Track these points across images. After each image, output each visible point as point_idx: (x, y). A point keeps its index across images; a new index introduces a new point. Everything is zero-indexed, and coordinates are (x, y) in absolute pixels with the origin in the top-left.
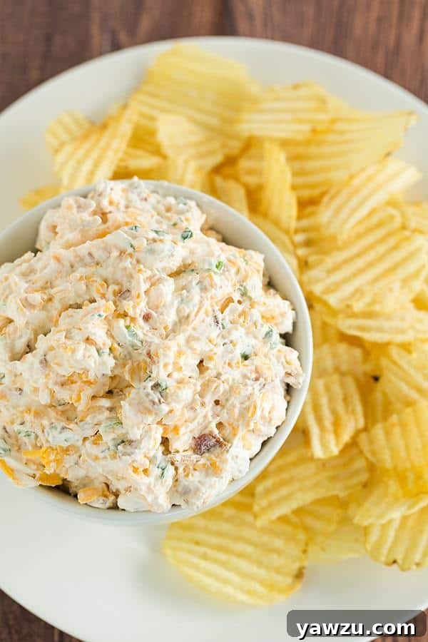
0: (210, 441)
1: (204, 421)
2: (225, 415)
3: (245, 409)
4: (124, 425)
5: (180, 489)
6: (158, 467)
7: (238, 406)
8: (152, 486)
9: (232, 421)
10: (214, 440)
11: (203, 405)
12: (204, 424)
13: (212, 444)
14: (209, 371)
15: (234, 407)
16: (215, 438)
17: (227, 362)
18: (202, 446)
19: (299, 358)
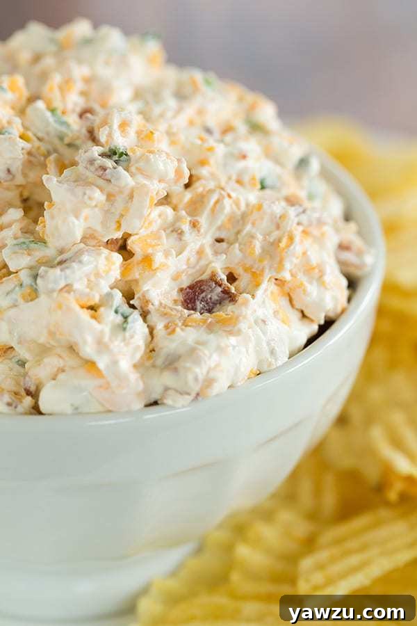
0: (212, 291)
1: (199, 259)
2: (237, 252)
3: (272, 244)
4: (48, 244)
5: (159, 362)
6: (116, 312)
7: (260, 237)
8: (106, 339)
9: (249, 262)
10: (219, 289)
11: (194, 225)
12: (198, 267)
13: (215, 297)
14: (203, 182)
15: (253, 237)
16: (220, 286)
17: (234, 177)
18: (198, 303)
19: (360, 233)
